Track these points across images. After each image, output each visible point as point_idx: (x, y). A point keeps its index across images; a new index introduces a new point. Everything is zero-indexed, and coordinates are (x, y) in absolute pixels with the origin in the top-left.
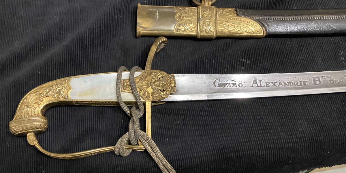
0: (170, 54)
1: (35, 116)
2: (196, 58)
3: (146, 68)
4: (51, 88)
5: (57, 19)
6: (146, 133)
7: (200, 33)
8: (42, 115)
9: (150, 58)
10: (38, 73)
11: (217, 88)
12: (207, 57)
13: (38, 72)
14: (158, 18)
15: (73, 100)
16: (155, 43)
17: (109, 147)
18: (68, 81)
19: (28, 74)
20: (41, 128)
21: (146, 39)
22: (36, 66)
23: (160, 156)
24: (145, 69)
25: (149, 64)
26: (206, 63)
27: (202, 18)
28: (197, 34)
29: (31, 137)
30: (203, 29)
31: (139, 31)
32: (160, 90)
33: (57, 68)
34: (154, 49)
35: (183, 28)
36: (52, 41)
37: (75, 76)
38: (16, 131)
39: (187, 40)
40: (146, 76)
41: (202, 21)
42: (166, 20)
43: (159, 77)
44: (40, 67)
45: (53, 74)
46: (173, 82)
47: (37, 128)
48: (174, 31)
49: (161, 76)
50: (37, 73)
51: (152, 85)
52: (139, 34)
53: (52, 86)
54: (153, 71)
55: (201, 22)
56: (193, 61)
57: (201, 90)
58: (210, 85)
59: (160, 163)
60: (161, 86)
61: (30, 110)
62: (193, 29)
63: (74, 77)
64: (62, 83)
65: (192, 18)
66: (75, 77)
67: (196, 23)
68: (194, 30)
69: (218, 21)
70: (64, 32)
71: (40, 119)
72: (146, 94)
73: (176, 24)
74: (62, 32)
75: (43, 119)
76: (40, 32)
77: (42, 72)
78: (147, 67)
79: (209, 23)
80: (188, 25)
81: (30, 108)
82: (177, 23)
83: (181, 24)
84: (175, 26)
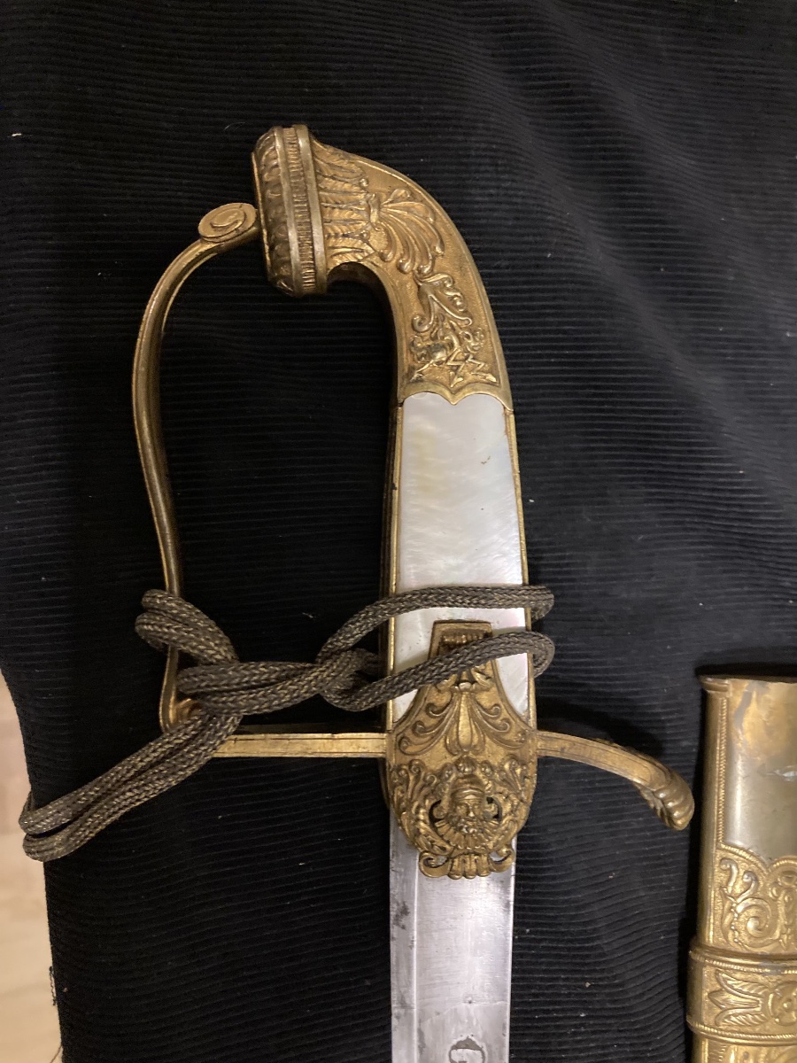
0: (621, 817)
1: (329, 236)
2: (598, 938)
3: (546, 733)
4: (460, 307)
5: (787, 330)
6: (235, 733)
7: (712, 965)
8: (337, 269)
9: (595, 752)
10: (546, 251)
11: (444, 1057)
12: (605, 987)
13: (551, 251)
14: (786, 775)
15: (402, 405)
16: (663, 778)
17: (173, 567)
18: (492, 384)
19: (542, 206)
20: (275, 267)
21: (694, 715)
22: (576, 241)
23: (122, 797)
24: (541, 733)
25: (563, 749)
26: (577, 980)
27: (784, 979)
28: (708, 947)
29: (236, 222)
30: (729, 982)
31: (725, 690)
32: (439, 802)
33: (565, 332)
34: (636, 770)
35: (738, 890)
36: (687, 308)
37: (512, 416)
38: (261, 155)
39: (684, 888)
40: (507, 737)
41: (766, 976)
42: (775, 811)
43: (501, 799)
44: (572, 260)
45: (540, 315)
46: (474, 867)
47: (272, 248)
48: (723, 846)
49: (507, 808)
50: (549, 243)
51: (458, 770)
52: (716, 689)
53: (466, 313)
54: (532, 769)
55: (763, 974)
56: (585, 924)
57: (437, 981)
58: (462, 1022)
59: (97, 792)
60: (455, 811)
61: (354, 216)
62: (730, 934)
63: (510, 409)
64: (482, 357)
65: (782, 933)
66: (506, 416)
67: (758, 951)
68: (726, 937)
69: (765, 1050)
70: (728, 361)
71: (313, 259)
72: (417, 735)
73: (757, 857)
74: (730, 351)
75: (316, 272)
76: (733, 257)
77: (552, 267)
78: (551, 738)
79: (758, 1009)
80: (752, 912)
81: (365, 215)
82: (763, 863)
83: (757, 880)
84: (747, 851)
